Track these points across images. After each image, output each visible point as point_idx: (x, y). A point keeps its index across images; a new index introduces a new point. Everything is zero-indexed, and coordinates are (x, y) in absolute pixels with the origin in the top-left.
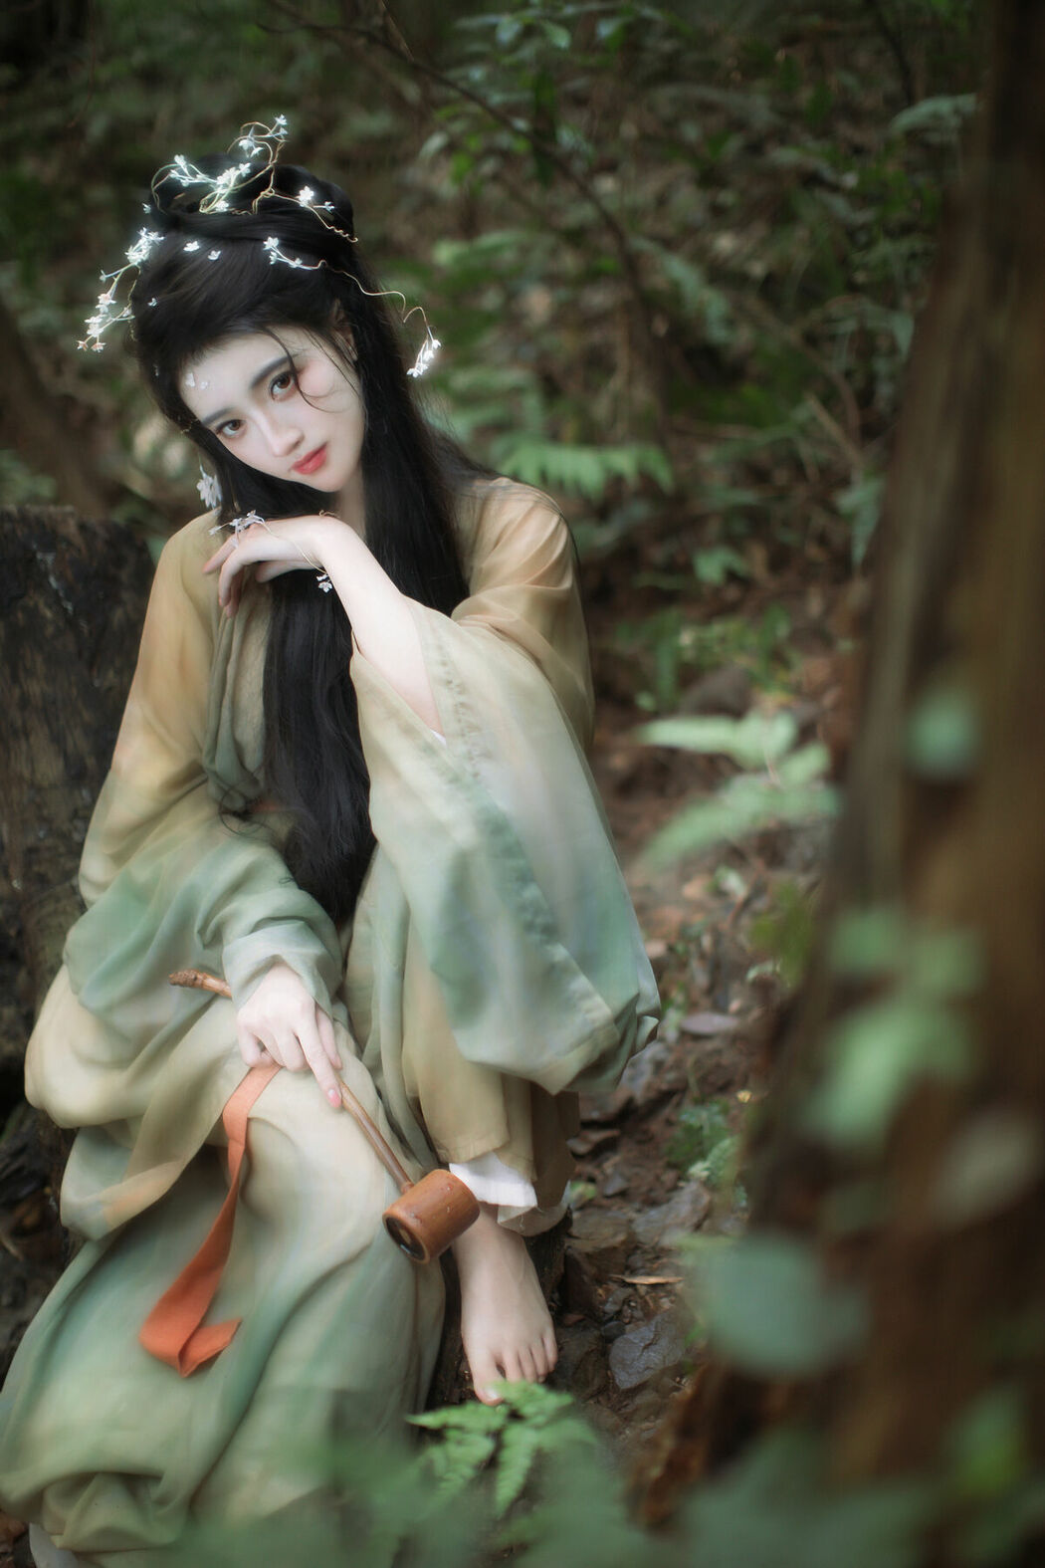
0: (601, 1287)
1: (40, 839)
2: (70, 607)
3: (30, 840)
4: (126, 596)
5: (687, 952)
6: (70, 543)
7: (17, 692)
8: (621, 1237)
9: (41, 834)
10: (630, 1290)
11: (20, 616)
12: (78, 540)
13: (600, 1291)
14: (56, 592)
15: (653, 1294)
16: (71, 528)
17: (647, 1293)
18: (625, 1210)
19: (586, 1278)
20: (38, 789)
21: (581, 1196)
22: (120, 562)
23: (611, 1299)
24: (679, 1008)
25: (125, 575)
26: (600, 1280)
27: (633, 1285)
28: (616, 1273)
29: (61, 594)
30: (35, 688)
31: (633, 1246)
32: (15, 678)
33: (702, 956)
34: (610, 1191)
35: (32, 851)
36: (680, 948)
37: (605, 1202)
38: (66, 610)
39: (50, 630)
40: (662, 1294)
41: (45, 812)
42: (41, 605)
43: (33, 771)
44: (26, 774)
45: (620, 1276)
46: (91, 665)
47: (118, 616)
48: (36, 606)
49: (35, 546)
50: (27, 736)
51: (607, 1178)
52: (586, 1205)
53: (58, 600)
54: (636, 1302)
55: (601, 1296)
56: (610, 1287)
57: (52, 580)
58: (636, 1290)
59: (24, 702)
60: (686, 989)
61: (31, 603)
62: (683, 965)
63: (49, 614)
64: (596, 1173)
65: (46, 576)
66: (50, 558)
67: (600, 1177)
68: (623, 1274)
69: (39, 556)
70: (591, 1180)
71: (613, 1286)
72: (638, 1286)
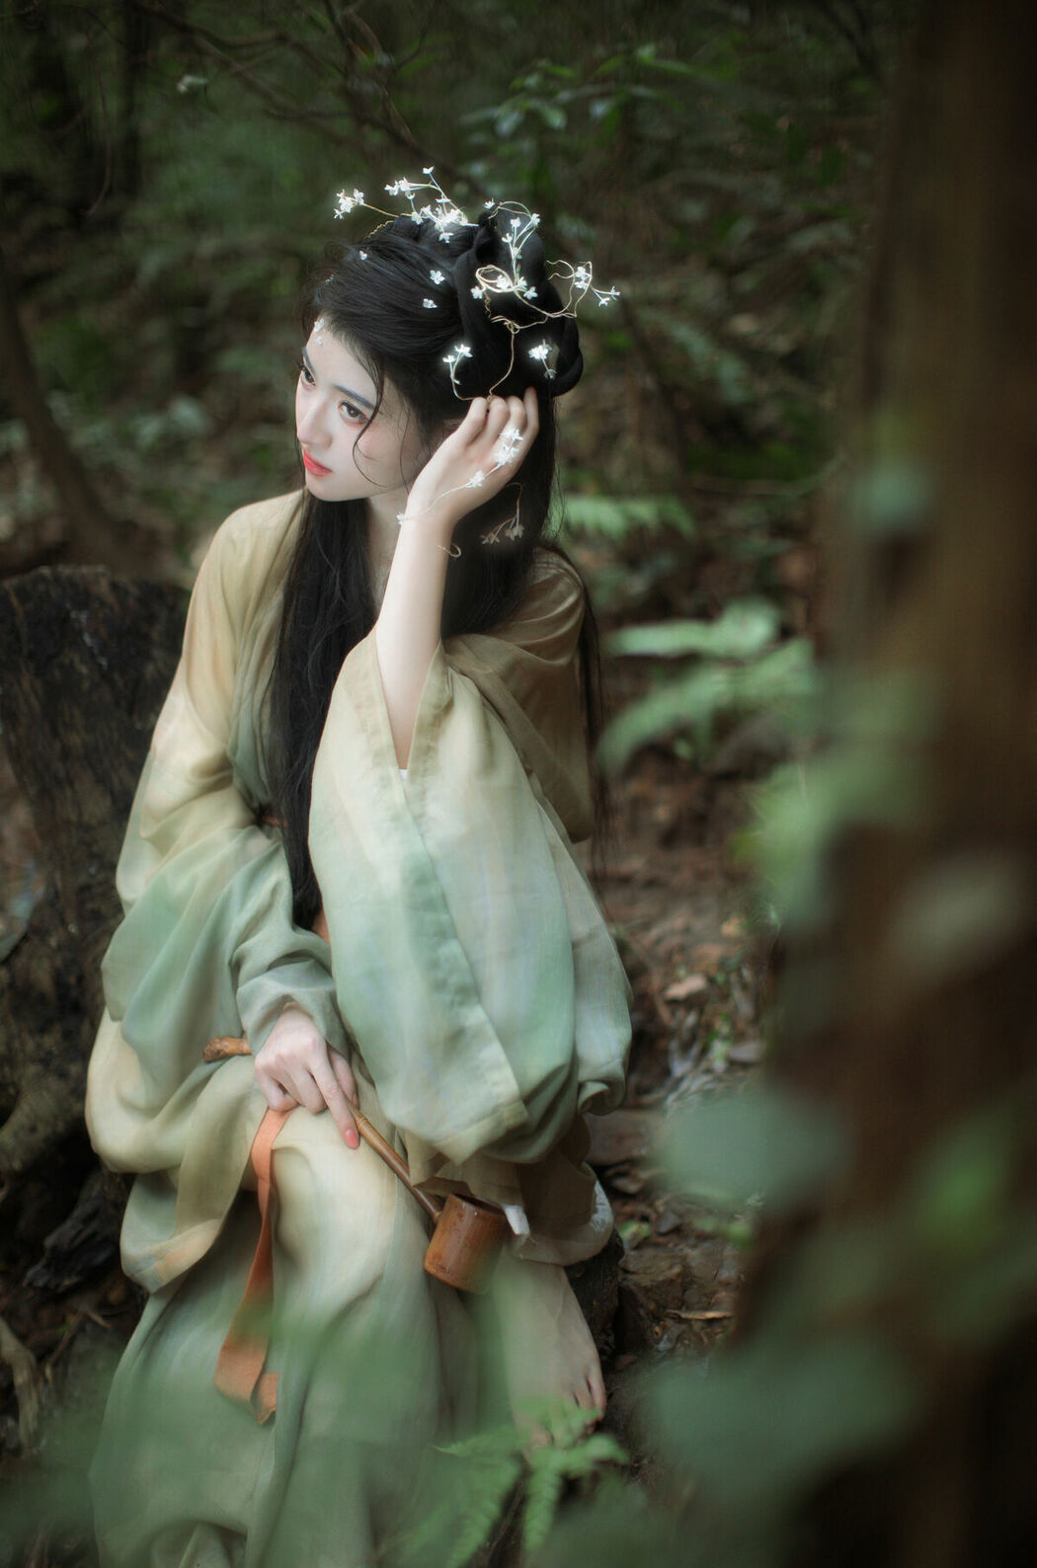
0: (658, 1324)
1: (93, 876)
2: (104, 662)
3: (82, 879)
4: (157, 653)
5: (727, 982)
6: (103, 604)
7: (57, 746)
8: (677, 1270)
9: (93, 870)
10: (684, 1327)
11: (57, 673)
12: (110, 598)
13: (657, 1329)
14: (90, 649)
15: (709, 1330)
16: (103, 587)
17: (703, 1328)
18: (680, 1247)
19: (642, 1312)
20: (87, 828)
21: (635, 1235)
22: (151, 619)
23: (666, 1337)
24: (725, 1038)
25: (156, 633)
26: (657, 1318)
27: (687, 1321)
28: (674, 1309)
29: (96, 651)
30: (75, 740)
31: (686, 1279)
32: (55, 734)
33: (745, 987)
34: (665, 1227)
35: (86, 888)
36: (720, 978)
37: (661, 1240)
38: (101, 665)
39: (86, 685)
40: (719, 1330)
41: (95, 849)
42: (77, 660)
43: (80, 815)
44: (74, 818)
45: (676, 1312)
46: (130, 712)
47: (150, 670)
48: (72, 661)
49: (68, 605)
50: (71, 784)
51: (660, 1216)
52: (641, 1244)
53: (93, 656)
54: (690, 1340)
55: (657, 1333)
56: (667, 1323)
57: (87, 639)
58: (691, 1326)
59: (66, 754)
60: (732, 1019)
61: (67, 661)
62: (725, 996)
63: (84, 670)
64: (649, 1211)
65: (80, 633)
66: (84, 617)
67: (653, 1216)
68: (680, 1308)
69: (73, 615)
70: (644, 1219)
71: (669, 1322)
72: (693, 1322)
